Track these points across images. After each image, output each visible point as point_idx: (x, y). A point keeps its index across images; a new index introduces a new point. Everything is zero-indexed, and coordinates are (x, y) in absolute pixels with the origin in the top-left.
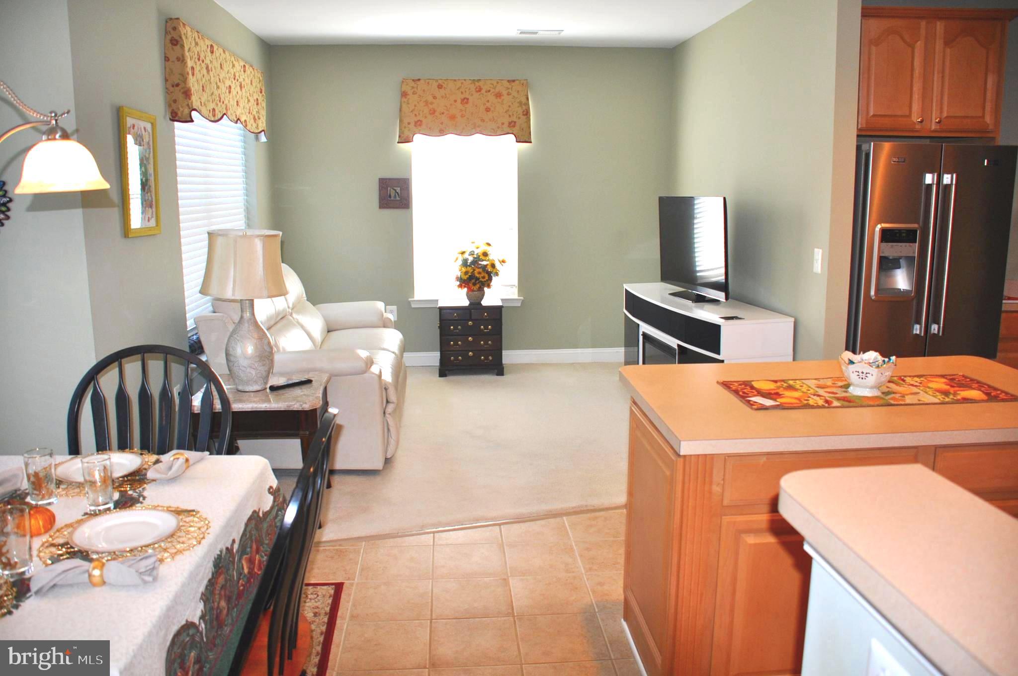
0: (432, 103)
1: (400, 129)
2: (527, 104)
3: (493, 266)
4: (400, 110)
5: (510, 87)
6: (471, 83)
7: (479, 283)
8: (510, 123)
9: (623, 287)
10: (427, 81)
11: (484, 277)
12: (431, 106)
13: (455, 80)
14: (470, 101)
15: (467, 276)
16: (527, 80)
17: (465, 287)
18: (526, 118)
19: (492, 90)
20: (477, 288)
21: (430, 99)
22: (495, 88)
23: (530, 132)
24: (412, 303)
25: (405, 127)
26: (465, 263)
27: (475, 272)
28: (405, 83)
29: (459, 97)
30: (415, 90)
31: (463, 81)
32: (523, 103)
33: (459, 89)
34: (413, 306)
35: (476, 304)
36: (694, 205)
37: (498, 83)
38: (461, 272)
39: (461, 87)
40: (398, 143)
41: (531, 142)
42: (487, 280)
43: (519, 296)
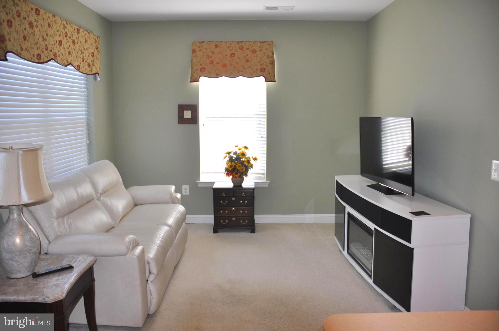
0: (211, 57)
1: (191, 73)
2: (273, 57)
3: (249, 162)
4: (192, 62)
5: (262, 46)
6: (237, 44)
7: (239, 173)
8: (261, 69)
9: (335, 178)
10: (209, 42)
11: (242, 169)
12: (211, 59)
13: (226, 42)
14: (236, 55)
15: (232, 168)
16: (273, 41)
17: (231, 175)
18: (272, 66)
19: (250, 48)
20: (238, 176)
21: (210, 54)
22: (251, 47)
23: (275, 75)
24: (198, 184)
25: (194, 72)
26: (231, 159)
27: (237, 166)
28: (194, 44)
29: (229, 53)
30: (201, 48)
31: (232, 43)
32: (270, 56)
33: (228, 47)
34: (199, 186)
35: (238, 186)
36: (381, 122)
37: (254, 43)
38: (228, 166)
39: (230, 46)
40: (190, 82)
41: (275, 82)
42: (244, 171)
43: (267, 180)
